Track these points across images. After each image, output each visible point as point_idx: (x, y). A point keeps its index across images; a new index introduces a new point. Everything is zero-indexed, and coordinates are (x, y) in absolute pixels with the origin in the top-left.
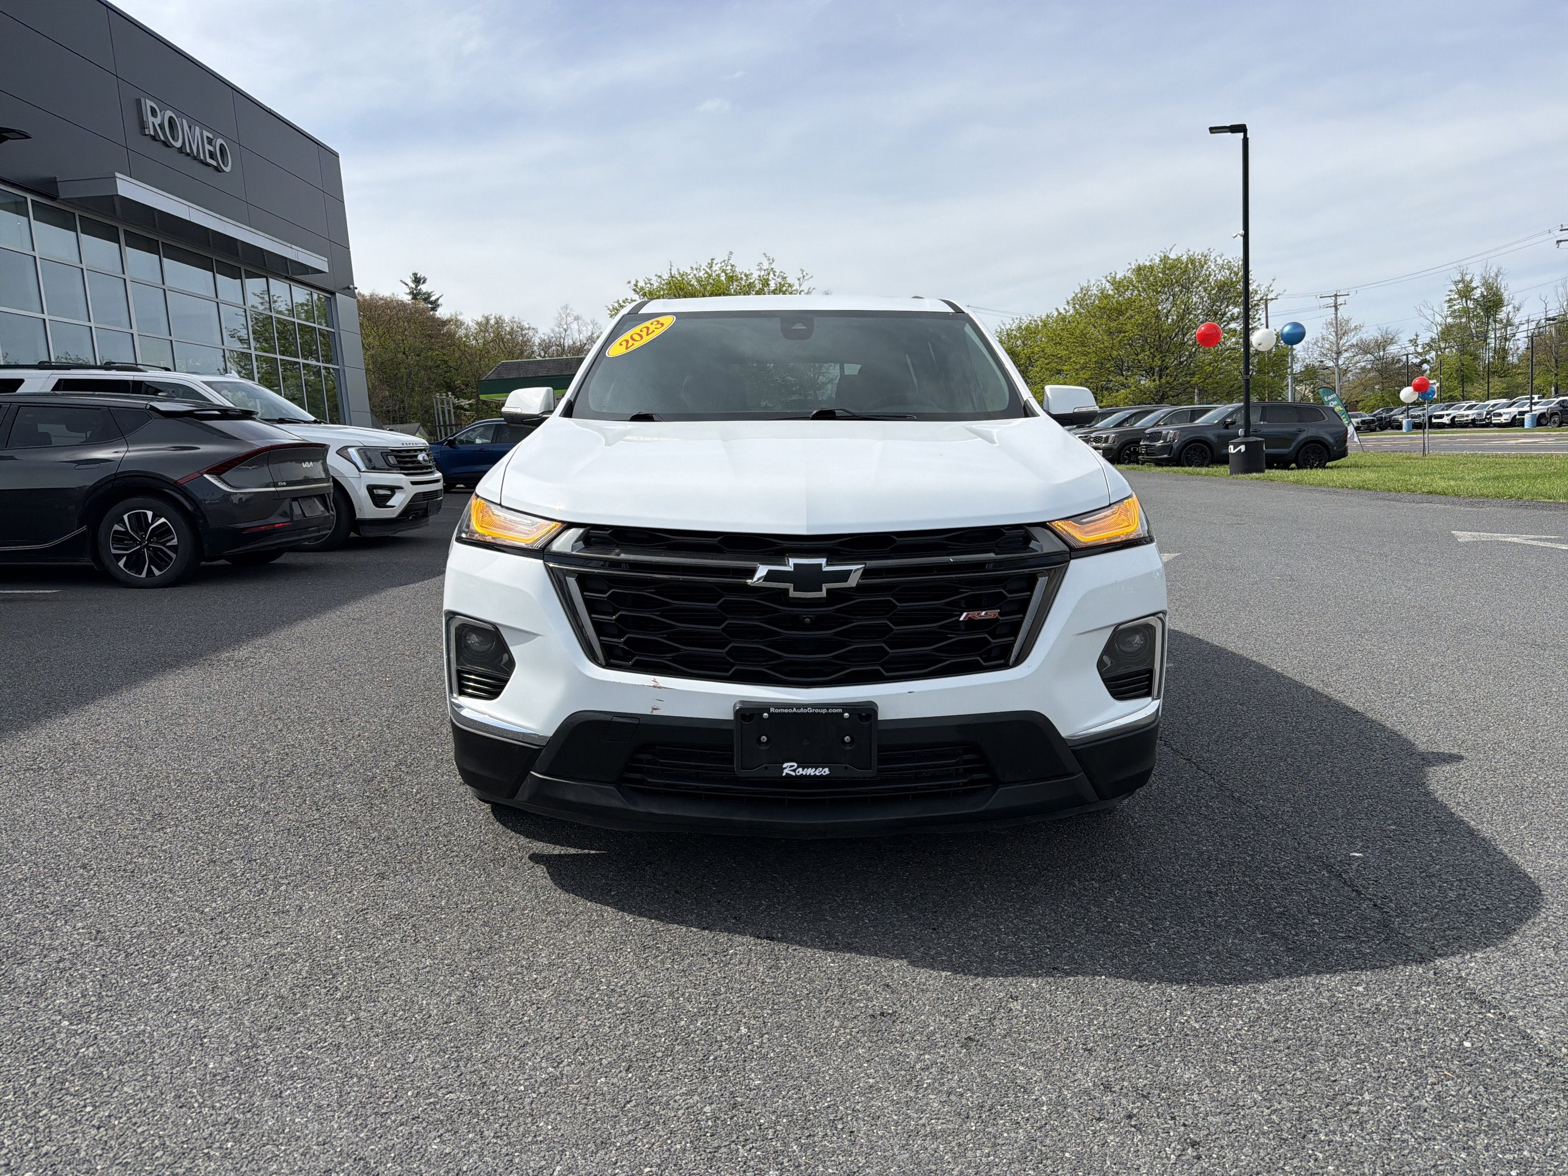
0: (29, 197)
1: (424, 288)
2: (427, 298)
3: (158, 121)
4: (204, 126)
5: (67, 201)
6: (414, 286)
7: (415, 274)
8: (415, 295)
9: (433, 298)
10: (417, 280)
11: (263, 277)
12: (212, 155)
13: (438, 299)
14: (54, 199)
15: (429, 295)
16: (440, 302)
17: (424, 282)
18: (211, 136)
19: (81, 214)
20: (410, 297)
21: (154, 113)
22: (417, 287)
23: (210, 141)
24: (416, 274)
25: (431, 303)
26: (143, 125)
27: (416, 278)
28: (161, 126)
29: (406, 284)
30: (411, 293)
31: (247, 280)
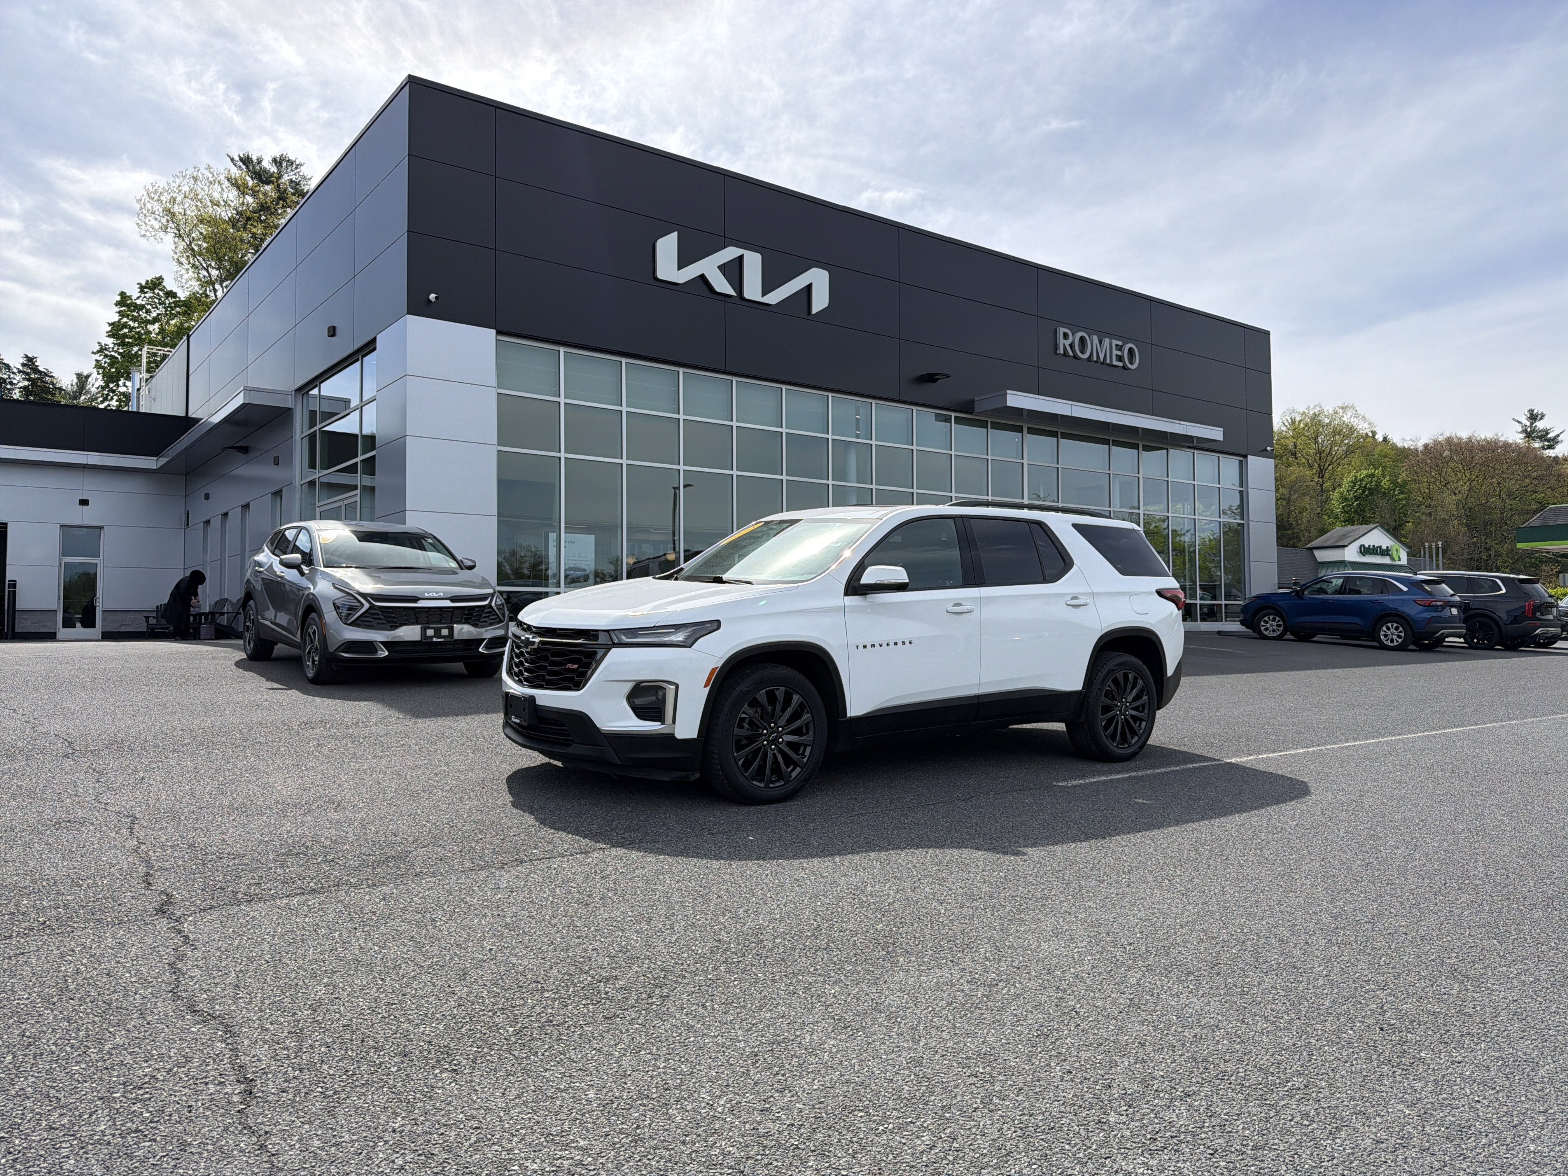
0: (953, 415)
1: (1540, 425)
2: (1543, 435)
3: (1067, 343)
4: (1112, 336)
5: (980, 414)
6: (1528, 424)
7: (1531, 411)
8: (1529, 434)
9: (1551, 435)
10: (1533, 417)
11: (1164, 449)
12: (1120, 358)
13: (1558, 436)
14: (971, 413)
15: (1547, 432)
16: (1560, 438)
17: (1541, 419)
18: (1120, 343)
19: (994, 420)
20: (1522, 436)
21: (1066, 336)
22: (1532, 424)
23: (1119, 348)
24: (1533, 411)
25: (1549, 440)
26: (1056, 347)
27: (1532, 415)
28: (1072, 346)
29: (1519, 422)
30: (1525, 431)
31: (1144, 452)
